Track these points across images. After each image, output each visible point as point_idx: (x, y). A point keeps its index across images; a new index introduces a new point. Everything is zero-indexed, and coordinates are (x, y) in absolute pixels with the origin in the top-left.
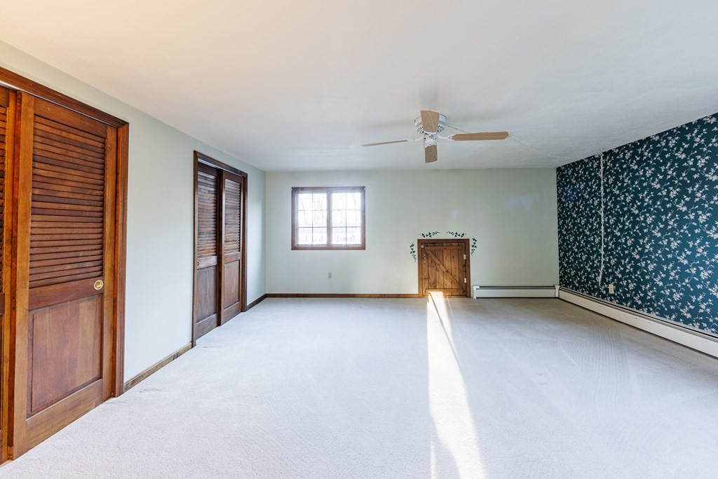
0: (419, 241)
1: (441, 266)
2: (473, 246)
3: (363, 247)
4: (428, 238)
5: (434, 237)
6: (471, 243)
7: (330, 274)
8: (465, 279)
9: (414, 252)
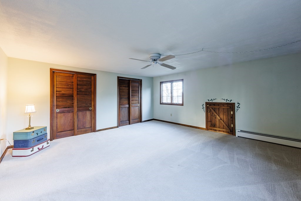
0: (207, 103)
1: (218, 116)
2: (238, 107)
3: (182, 105)
4: (211, 101)
5: (214, 101)
6: (236, 105)
7: (171, 114)
8: (232, 125)
9: (204, 108)
